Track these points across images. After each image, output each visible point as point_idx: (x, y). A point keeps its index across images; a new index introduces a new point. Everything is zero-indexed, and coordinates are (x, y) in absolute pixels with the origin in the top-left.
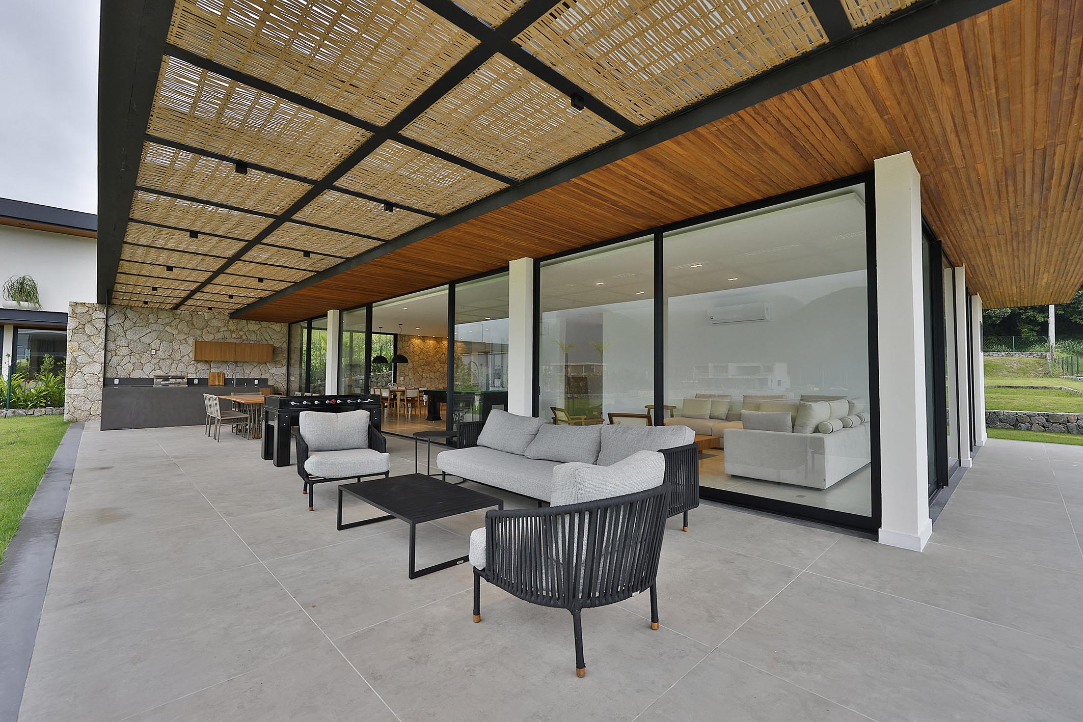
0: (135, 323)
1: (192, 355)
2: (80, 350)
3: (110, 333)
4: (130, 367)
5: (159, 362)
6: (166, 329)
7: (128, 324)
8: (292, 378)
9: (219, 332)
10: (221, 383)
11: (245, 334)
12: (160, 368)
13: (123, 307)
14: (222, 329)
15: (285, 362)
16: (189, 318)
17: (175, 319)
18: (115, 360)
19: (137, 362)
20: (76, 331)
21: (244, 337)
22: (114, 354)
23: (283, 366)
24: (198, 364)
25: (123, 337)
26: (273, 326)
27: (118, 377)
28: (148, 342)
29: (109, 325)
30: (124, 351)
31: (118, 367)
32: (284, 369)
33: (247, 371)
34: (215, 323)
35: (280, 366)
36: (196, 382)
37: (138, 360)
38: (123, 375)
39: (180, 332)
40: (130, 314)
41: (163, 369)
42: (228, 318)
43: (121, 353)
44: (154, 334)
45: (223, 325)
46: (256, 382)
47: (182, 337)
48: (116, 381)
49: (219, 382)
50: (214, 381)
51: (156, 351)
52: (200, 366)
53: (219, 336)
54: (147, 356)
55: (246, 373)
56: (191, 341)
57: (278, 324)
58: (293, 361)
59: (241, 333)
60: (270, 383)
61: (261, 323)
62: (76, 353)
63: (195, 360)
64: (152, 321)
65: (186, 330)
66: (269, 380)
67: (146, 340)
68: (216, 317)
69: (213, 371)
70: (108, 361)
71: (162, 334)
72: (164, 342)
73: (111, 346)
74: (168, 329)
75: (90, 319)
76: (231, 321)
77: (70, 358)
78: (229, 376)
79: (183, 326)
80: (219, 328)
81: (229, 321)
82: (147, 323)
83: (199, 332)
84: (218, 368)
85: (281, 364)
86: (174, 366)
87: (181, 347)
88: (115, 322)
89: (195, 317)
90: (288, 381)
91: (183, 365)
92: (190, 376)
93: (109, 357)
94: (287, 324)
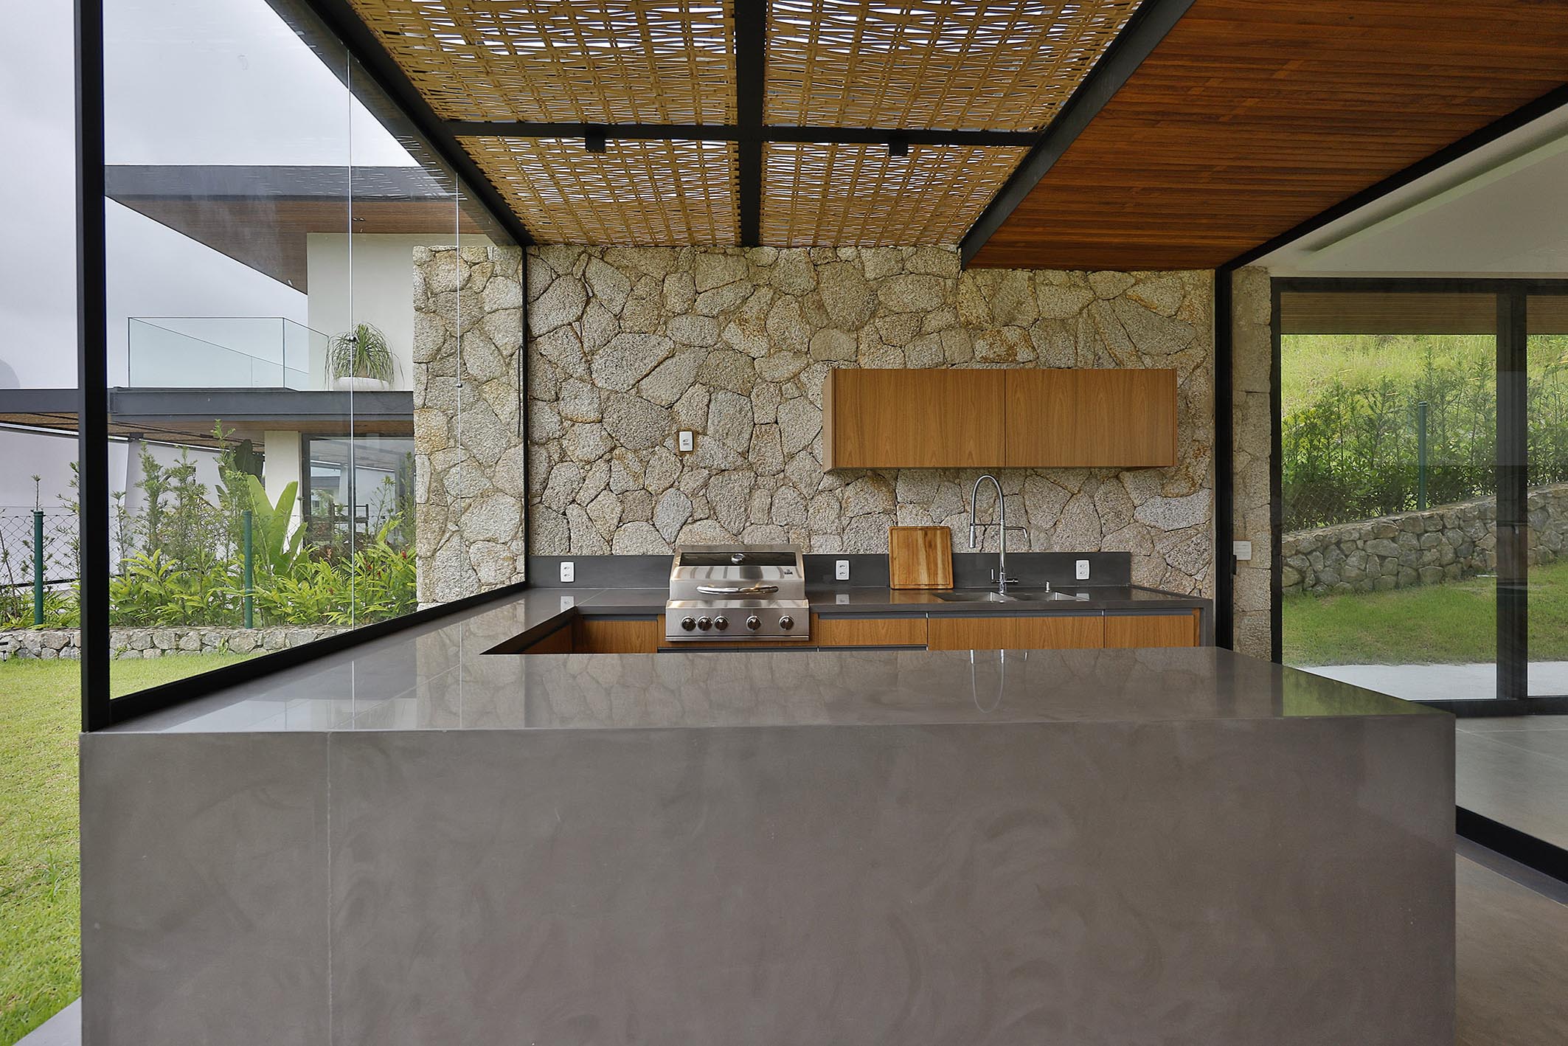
0: (618, 317)
1: (823, 450)
2: (452, 442)
3: (541, 369)
4: (608, 507)
5: (706, 485)
6: (726, 335)
7: (597, 322)
8: (1242, 550)
9: (919, 333)
10: (940, 580)
11: (1027, 339)
12: (713, 514)
13: (577, 250)
14: (933, 322)
15: (1204, 467)
16: (803, 281)
17: (756, 287)
18: (562, 477)
19: (632, 485)
20: (436, 365)
21: (1023, 354)
22: (556, 457)
23: (1195, 486)
24: (850, 491)
25: (582, 380)
26: (1145, 291)
27: (574, 551)
28: (666, 396)
29: (536, 331)
30: (587, 442)
31: (573, 511)
32: (1201, 507)
33: (1042, 519)
34: (905, 294)
35: (1184, 486)
36: (842, 570)
37: (636, 477)
38: (588, 545)
39: (776, 348)
40: (602, 279)
41: (723, 514)
42: (953, 265)
43: (577, 453)
44: (684, 364)
45: (936, 302)
46: (1083, 570)
47: (785, 366)
48: (567, 572)
49: (932, 572)
50: (910, 569)
51: (695, 434)
52: (861, 498)
53: (922, 356)
54: (663, 459)
55: (1038, 528)
56: (818, 383)
57: (1168, 279)
58: (1240, 461)
59: (1012, 334)
60: (1142, 574)
61: (1093, 277)
62: (439, 456)
63: (836, 471)
64: (675, 303)
65: (797, 333)
66: (1135, 560)
67: (658, 389)
68: (908, 265)
69: (909, 517)
70: (536, 487)
71: (712, 360)
72: (721, 396)
73: (546, 420)
74: (733, 334)
75: (475, 312)
76: (967, 277)
77: (427, 479)
78: (965, 546)
79: (785, 320)
80: (920, 316)
81: (958, 281)
82: (660, 316)
83: (842, 344)
84: (925, 505)
85: (1187, 476)
86: (760, 500)
87: (783, 417)
88: (556, 319)
89: (826, 272)
90: (1226, 566)
91: (790, 494)
92: (824, 546)
93: (540, 468)
94: (1208, 276)
